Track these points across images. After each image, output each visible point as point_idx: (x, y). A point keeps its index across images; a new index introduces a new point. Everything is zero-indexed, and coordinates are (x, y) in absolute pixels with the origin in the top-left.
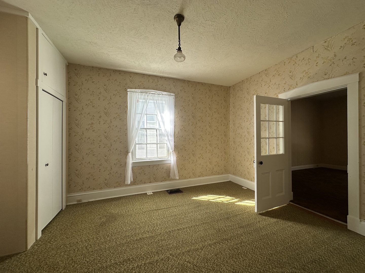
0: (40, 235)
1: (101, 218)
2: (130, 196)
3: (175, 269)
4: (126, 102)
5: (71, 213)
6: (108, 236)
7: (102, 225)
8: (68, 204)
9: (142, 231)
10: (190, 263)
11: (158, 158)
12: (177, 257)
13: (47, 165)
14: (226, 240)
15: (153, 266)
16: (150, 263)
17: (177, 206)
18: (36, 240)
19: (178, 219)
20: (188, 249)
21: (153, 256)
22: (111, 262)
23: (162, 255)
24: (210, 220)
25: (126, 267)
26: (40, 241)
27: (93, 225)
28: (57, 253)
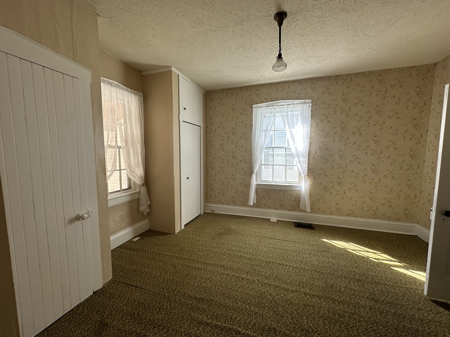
0: (183, 227)
1: (221, 229)
2: (253, 217)
3: (254, 292)
4: (252, 120)
5: (205, 219)
6: (219, 244)
7: (220, 234)
8: (206, 211)
9: (245, 251)
10: (271, 295)
11: (286, 182)
12: (262, 284)
13: (188, 178)
14: (332, 299)
15: (238, 280)
16: (236, 276)
17: (296, 242)
18: (181, 230)
19: (287, 255)
20: (278, 285)
21: (242, 273)
22: (212, 262)
23: (251, 276)
24: (327, 272)
25: (219, 270)
26: (182, 231)
27: (214, 232)
28: (187, 242)
